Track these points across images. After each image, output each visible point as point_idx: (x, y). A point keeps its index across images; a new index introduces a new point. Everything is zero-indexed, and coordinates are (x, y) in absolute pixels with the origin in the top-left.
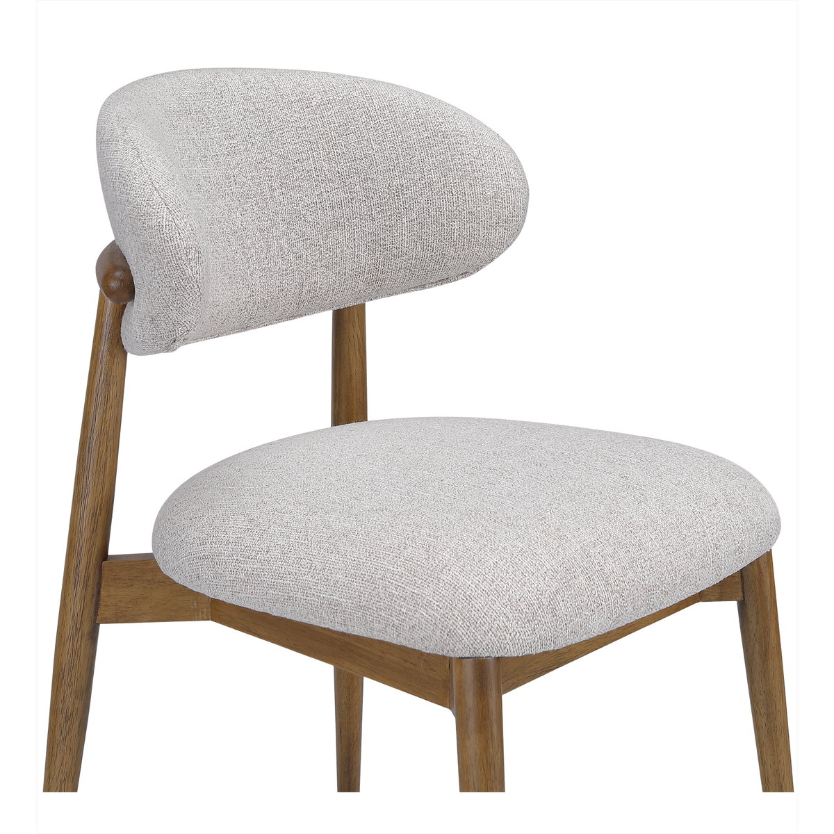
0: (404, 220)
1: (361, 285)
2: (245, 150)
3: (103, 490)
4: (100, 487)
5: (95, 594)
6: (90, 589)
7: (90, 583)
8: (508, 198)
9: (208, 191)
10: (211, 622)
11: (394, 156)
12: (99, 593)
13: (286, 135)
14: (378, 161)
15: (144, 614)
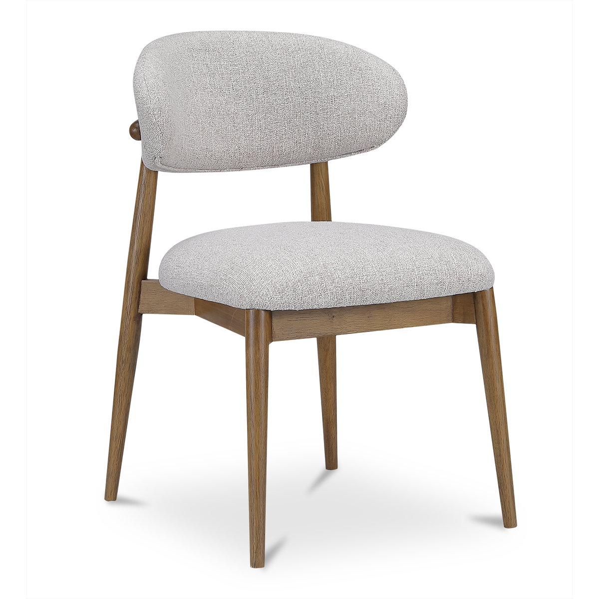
0: (335, 115)
1: (310, 150)
2: (243, 73)
3: (142, 242)
4: (140, 240)
5: (138, 297)
6: (134, 294)
7: (135, 290)
8: (392, 104)
9: (211, 92)
10: (195, 316)
11: (332, 80)
12: (139, 297)
13: (271, 66)
14: (323, 83)
15: (162, 310)
